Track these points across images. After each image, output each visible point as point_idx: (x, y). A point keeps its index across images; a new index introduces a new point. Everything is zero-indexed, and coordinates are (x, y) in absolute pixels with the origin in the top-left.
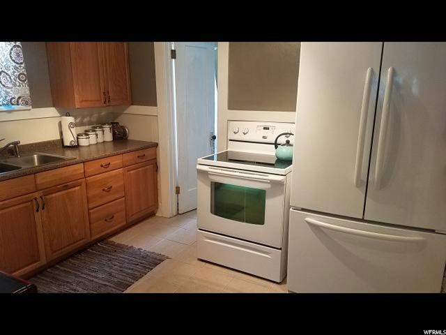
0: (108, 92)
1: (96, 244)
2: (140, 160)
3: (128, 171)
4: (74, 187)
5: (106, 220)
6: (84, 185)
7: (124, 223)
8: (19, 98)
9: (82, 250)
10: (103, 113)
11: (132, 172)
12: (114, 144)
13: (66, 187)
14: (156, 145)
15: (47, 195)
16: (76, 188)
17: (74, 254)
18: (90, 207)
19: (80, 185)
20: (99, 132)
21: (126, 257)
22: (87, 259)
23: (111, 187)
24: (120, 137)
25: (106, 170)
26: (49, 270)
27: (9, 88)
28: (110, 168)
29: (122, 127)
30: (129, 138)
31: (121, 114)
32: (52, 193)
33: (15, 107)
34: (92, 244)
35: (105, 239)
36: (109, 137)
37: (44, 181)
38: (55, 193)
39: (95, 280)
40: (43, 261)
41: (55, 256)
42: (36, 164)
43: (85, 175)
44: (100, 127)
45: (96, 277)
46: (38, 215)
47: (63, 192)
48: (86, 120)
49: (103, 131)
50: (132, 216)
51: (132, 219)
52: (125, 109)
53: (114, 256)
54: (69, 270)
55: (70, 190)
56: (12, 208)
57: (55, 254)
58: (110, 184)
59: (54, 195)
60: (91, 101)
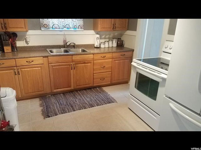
0: (115, 24)
1: (96, 88)
2: (122, 57)
3: (114, 61)
4: (88, 63)
5: (101, 79)
6: (92, 63)
7: (110, 83)
8: (79, 26)
9: (90, 88)
10: (116, 34)
11: (116, 61)
12: (117, 48)
13: (85, 63)
14: (133, 51)
15: (77, 64)
16: (89, 64)
17: (86, 89)
18: (94, 73)
19: (91, 63)
20: (110, 43)
21: (102, 96)
22: (89, 92)
23: (105, 66)
24: (120, 45)
25: (103, 59)
26: (75, 92)
27: (74, 21)
28: (105, 58)
29: (122, 40)
30: (124, 46)
31: (123, 34)
32: (78, 64)
33: (77, 29)
34: (94, 87)
35: (101, 87)
36: (115, 45)
37: (75, 59)
38: (80, 64)
39: (85, 100)
40: (72, 88)
41: (78, 87)
42: (81, 52)
43: (93, 59)
44: (111, 40)
45: (86, 99)
46: (72, 71)
47: (83, 64)
48: (107, 37)
49: (112, 42)
50: (114, 80)
51: (113, 82)
52: (125, 32)
53: (98, 94)
54: (81, 94)
55: (86, 64)
56: (62, 66)
57: (77, 87)
58: (105, 65)
59: (79, 65)
60: (106, 28)
